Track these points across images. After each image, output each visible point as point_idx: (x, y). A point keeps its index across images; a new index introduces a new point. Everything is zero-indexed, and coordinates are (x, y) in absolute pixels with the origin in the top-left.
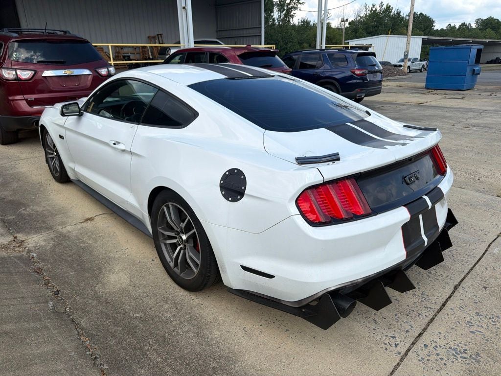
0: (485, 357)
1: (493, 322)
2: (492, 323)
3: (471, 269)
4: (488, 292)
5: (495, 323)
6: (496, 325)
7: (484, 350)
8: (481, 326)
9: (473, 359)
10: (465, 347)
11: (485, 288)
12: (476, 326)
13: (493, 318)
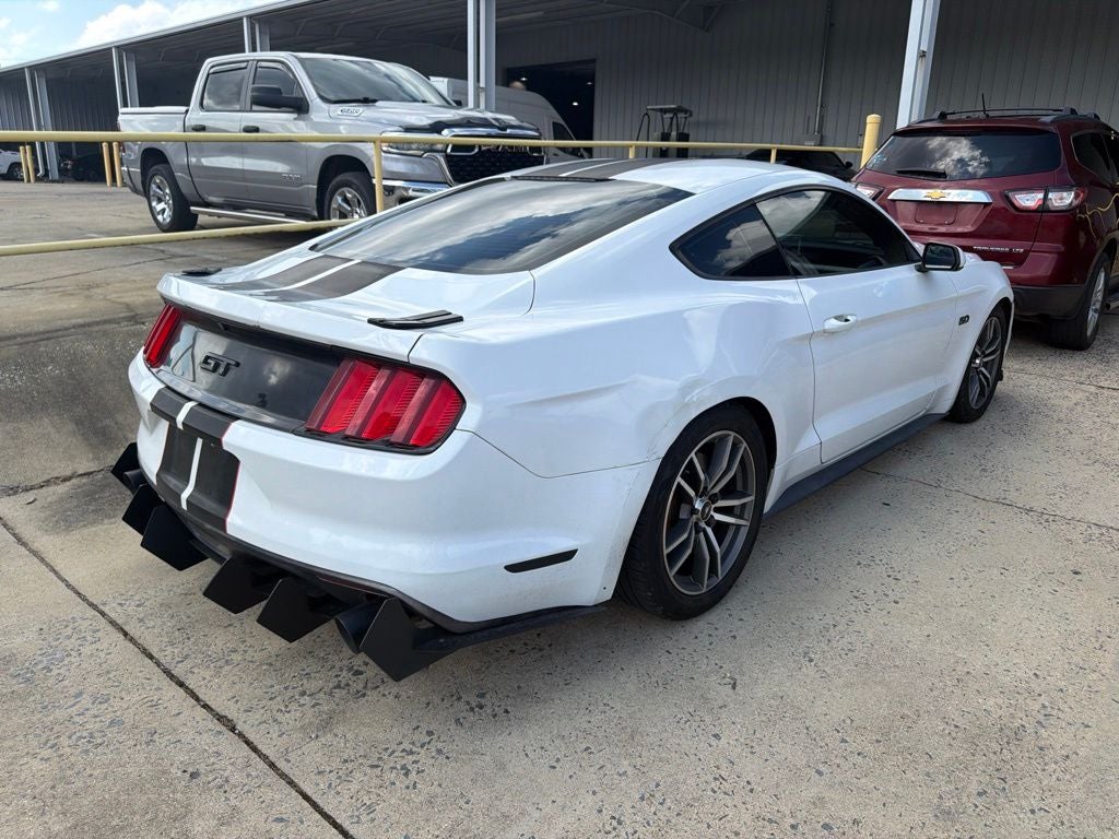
0: (15, 688)
1: (81, 737)
2: (78, 734)
3: (291, 783)
4: (176, 772)
5: (74, 737)
6: (70, 738)
7: (30, 694)
8: (83, 714)
9: (26, 673)
10: (55, 672)
11: (194, 775)
12: (90, 706)
13: (89, 741)
